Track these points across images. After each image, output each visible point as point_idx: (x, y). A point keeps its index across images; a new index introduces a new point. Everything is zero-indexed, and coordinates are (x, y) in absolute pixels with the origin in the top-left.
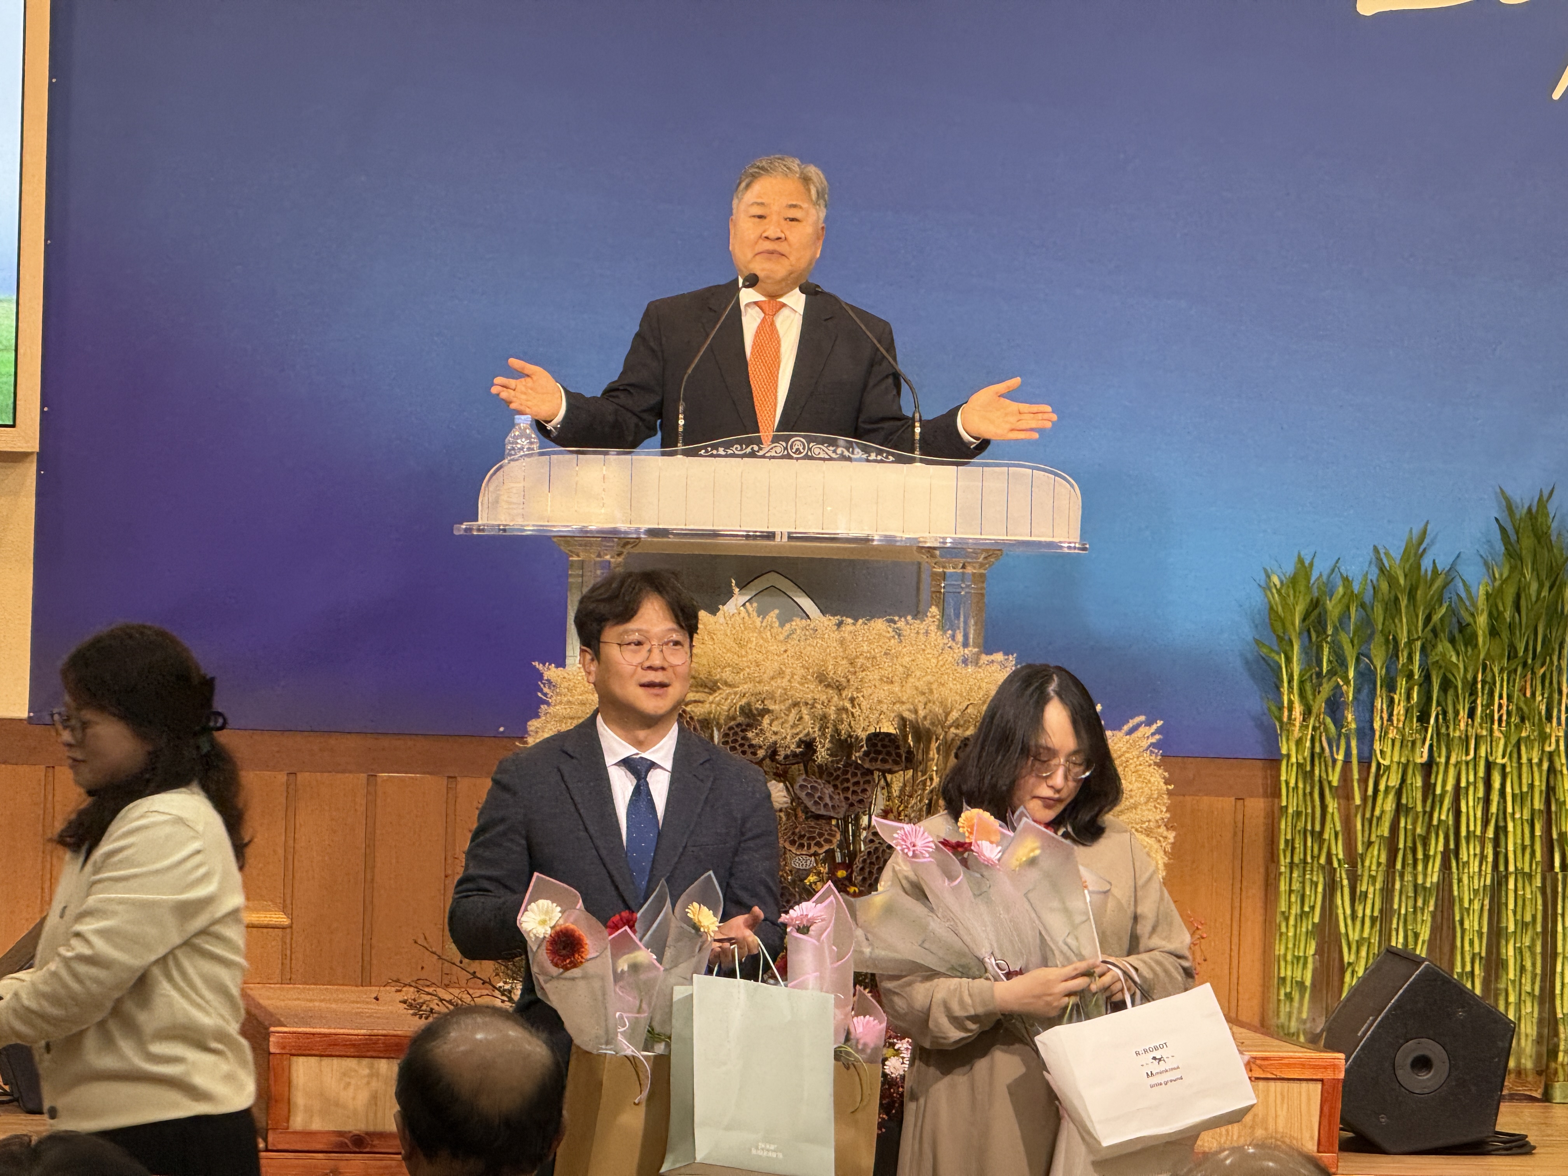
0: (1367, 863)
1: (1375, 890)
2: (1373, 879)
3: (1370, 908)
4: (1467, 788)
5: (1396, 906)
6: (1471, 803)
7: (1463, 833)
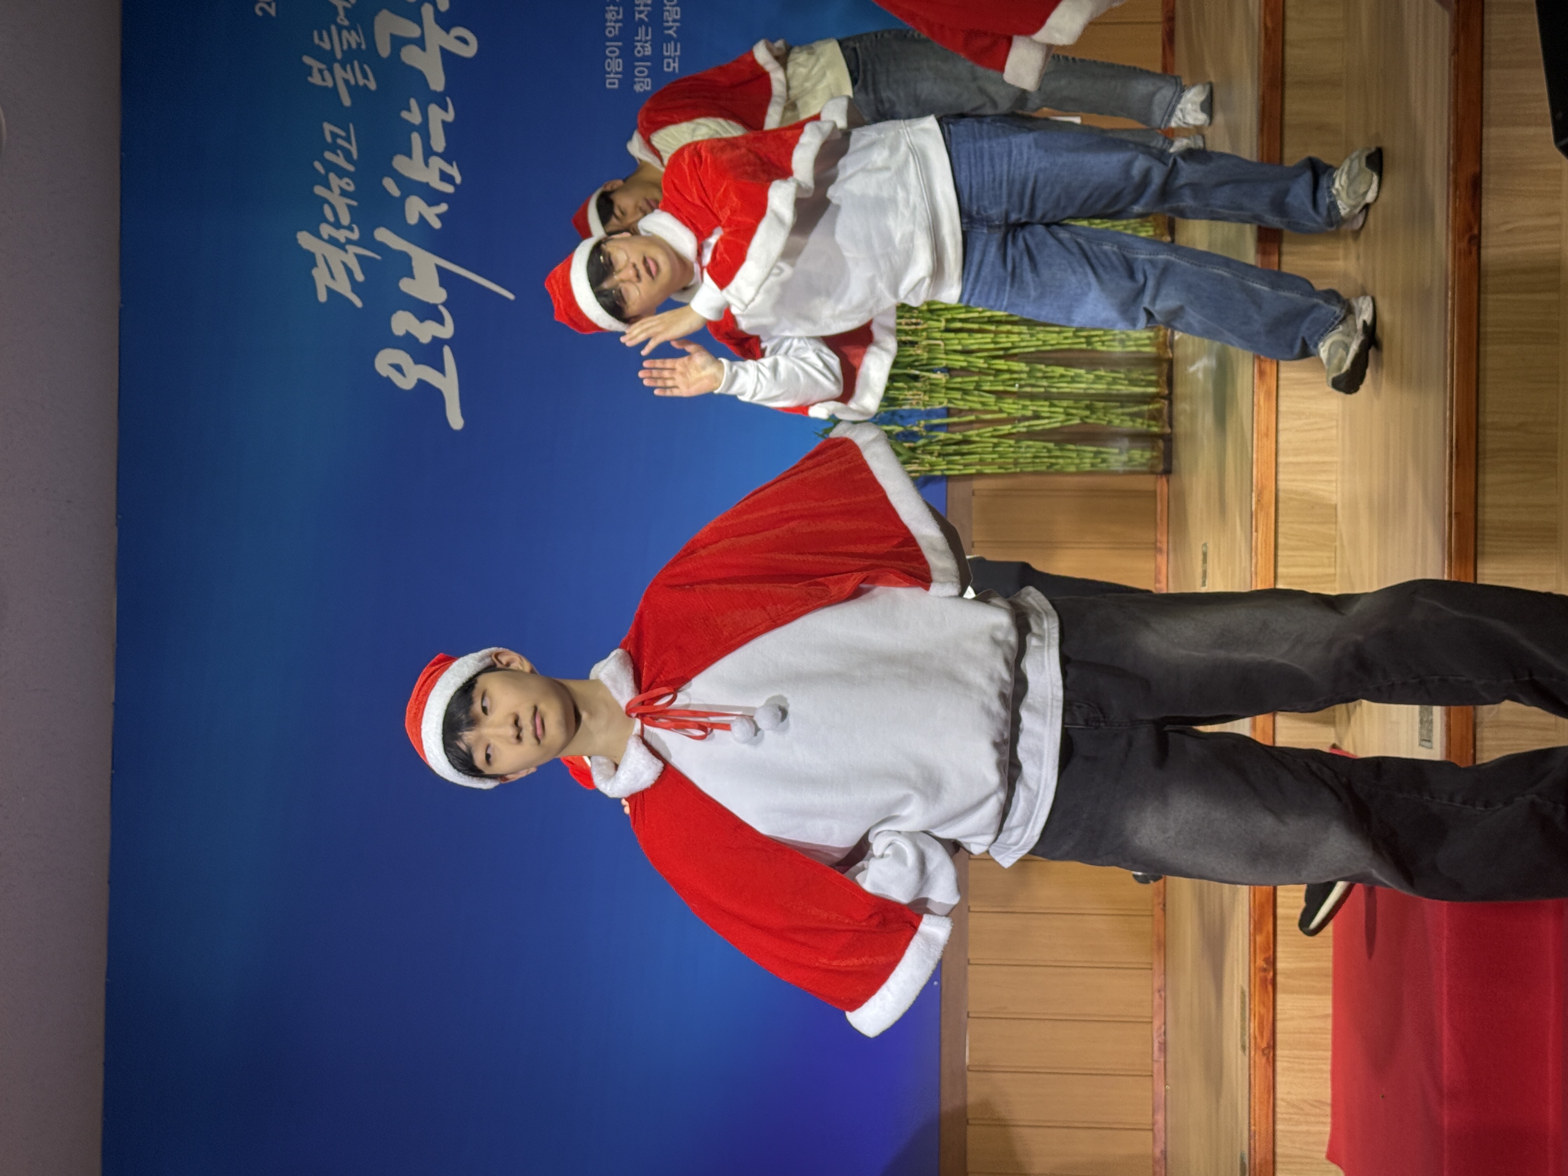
0: (1013, 411)
1: (1032, 405)
2: (1024, 407)
3: (1043, 407)
4: (963, 345)
5: (1042, 390)
6: (972, 341)
7: (992, 346)
